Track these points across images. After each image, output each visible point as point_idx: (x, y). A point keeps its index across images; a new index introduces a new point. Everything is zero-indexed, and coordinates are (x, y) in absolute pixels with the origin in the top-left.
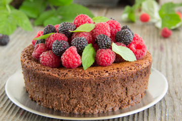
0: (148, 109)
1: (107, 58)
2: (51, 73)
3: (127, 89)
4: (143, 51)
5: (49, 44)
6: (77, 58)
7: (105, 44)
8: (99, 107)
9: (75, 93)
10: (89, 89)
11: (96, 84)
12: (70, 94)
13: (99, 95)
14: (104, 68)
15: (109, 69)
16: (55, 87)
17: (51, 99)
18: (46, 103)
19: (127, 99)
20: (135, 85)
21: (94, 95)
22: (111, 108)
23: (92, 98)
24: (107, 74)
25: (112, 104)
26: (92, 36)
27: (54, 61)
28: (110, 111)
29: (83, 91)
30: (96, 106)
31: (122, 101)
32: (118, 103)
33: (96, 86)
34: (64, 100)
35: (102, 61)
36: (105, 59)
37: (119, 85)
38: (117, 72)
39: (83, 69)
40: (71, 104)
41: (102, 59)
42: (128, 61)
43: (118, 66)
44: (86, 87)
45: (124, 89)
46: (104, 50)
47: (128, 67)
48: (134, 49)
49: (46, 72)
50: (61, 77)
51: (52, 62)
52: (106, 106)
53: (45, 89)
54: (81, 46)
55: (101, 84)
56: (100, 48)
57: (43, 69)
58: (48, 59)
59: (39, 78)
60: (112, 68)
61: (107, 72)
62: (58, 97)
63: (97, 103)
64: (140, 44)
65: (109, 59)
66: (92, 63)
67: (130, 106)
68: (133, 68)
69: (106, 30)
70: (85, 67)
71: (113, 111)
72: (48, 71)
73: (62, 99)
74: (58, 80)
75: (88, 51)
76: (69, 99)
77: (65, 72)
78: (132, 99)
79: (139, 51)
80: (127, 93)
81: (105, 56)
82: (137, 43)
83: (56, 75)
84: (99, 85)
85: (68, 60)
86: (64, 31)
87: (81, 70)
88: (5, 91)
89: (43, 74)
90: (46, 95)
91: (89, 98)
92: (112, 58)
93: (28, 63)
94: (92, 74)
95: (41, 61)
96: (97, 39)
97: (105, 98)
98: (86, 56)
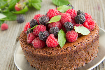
0: (103, 62)
1: (73, 38)
2: (42, 53)
3: (88, 52)
4: (93, 26)
5: (36, 34)
6: (56, 42)
7: (70, 28)
8: (74, 66)
9: (59, 62)
10: (66, 58)
11: (70, 55)
12: (55, 63)
13: (73, 60)
14: (72, 44)
15: (76, 44)
16: (46, 60)
17: (45, 67)
18: (42, 69)
19: (89, 57)
20: (92, 48)
21: (70, 61)
22: (81, 65)
23: (69, 62)
24: (76, 48)
25: (81, 62)
26: (61, 23)
27: (42, 45)
28: (81, 66)
29: (63, 60)
30: (72, 66)
31: (87, 59)
32: (84, 61)
33: (70, 56)
34: (53, 66)
35: (70, 40)
36: (72, 38)
37: (83, 51)
38: (81, 45)
39: (61, 48)
40: (57, 68)
41: (70, 39)
42: (86, 35)
43: (81, 40)
44: (65, 58)
45: (87, 52)
46: (70, 32)
47: (87, 40)
48: (87, 25)
49: (39, 53)
50: (49, 55)
51: (40, 45)
52: (78, 65)
53: (40, 62)
54: (56, 32)
55: (73, 54)
56: (68, 31)
57: (36, 51)
58: (38, 44)
59: (35, 57)
60: (78, 43)
61: (75, 46)
62: (49, 65)
63: (72, 64)
64: (91, 21)
65: (75, 38)
66: (65, 42)
67: (91, 61)
68: (90, 39)
69: (69, 18)
70: (61, 46)
71: (82, 66)
72: (40, 52)
73: (51, 67)
74: (47, 57)
75: (61, 35)
76: (55, 66)
77: (50, 51)
78: (92, 56)
79: (91, 26)
80: (88, 54)
81: (72, 37)
82: (89, 21)
83: (45, 54)
84: (72, 55)
85: (50, 44)
86: (43, 23)
87: (59, 48)
88: (15, 64)
89: (37, 55)
90: (41, 65)
91: (67, 63)
92: (76, 37)
93: (26, 48)
94: (67, 50)
95: (34, 46)
96: (64, 26)
97: (77, 61)
98: (60, 38)
